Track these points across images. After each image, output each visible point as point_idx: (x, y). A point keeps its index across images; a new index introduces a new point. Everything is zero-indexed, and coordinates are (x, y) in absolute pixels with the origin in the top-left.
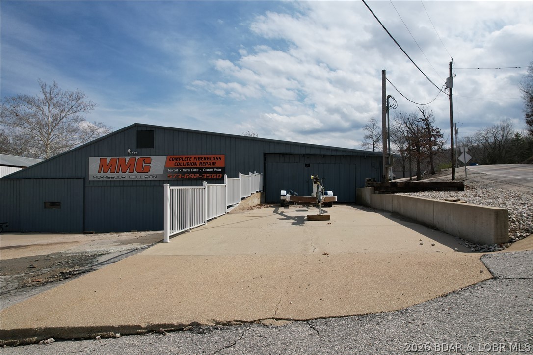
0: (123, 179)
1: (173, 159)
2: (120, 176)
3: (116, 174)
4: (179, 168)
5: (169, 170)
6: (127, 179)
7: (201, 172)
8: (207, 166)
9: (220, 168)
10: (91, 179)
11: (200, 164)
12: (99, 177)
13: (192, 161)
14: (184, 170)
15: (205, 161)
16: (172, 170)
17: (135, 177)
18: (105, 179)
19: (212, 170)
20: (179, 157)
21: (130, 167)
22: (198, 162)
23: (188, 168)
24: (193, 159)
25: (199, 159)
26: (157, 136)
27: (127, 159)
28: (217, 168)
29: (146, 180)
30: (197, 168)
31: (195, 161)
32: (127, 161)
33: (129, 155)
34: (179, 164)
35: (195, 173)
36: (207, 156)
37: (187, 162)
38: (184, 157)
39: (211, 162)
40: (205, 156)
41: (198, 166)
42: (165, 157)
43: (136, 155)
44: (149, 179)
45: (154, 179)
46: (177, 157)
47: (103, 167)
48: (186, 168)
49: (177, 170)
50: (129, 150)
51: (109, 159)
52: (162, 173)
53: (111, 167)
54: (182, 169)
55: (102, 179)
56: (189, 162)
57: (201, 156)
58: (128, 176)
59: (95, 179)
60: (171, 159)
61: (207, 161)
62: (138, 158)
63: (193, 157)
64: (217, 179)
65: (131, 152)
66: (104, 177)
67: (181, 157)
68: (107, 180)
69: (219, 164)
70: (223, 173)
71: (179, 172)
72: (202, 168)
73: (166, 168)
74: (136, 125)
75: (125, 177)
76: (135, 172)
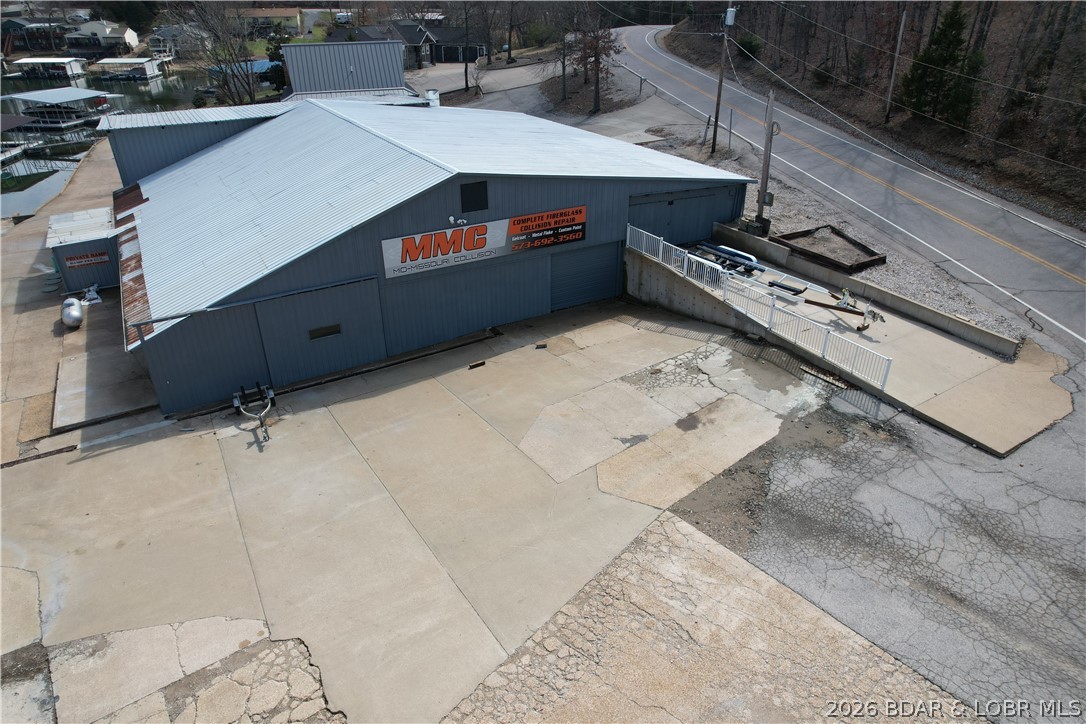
0: (445, 265)
1: (519, 222)
2: (439, 261)
3: (433, 259)
4: (527, 234)
5: (514, 239)
6: (451, 263)
7: (556, 235)
8: (564, 224)
9: (579, 224)
10: (389, 275)
11: (556, 223)
12: (404, 270)
13: (545, 220)
14: (534, 235)
15: (562, 218)
16: (517, 238)
17: (463, 258)
18: (415, 271)
19: (570, 229)
20: (526, 217)
21: (455, 244)
22: (553, 221)
23: (540, 232)
24: (545, 218)
25: (554, 216)
26: (492, 192)
27: (449, 232)
28: (576, 225)
29: (481, 259)
30: (551, 230)
31: (549, 220)
32: (449, 237)
33: (450, 226)
34: (527, 228)
35: (550, 236)
36: (563, 211)
37: (537, 223)
38: (533, 216)
39: (568, 217)
40: (561, 211)
41: (553, 226)
42: (506, 222)
43: (464, 225)
44: (485, 258)
45: (493, 255)
46: (523, 218)
47: (408, 252)
48: (536, 232)
49: (524, 237)
50: (452, 219)
51: (418, 238)
52: (504, 245)
53: (424, 250)
54: (531, 234)
55: (409, 272)
56: (541, 222)
57: (555, 212)
58: (452, 259)
59: (398, 274)
60: (516, 223)
61: (564, 218)
62: (465, 228)
63: (545, 214)
64: (576, 240)
65: (455, 220)
66: (413, 267)
67: (530, 217)
68: (419, 271)
69: (579, 219)
70: (583, 230)
71: (527, 239)
72: (557, 229)
73: (509, 236)
74: (459, 176)
75: (447, 261)
76: (463, 251)
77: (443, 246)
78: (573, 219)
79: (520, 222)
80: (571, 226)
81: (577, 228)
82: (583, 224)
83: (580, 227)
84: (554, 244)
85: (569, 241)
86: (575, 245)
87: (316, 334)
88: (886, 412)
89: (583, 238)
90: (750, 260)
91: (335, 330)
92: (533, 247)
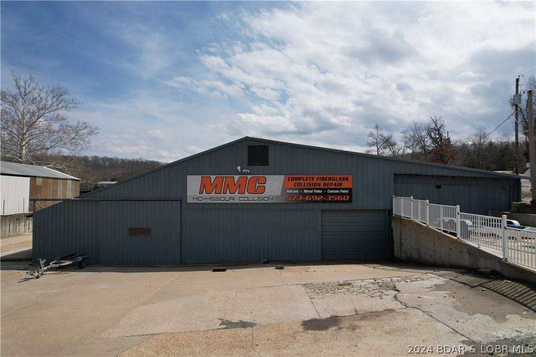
0: (231, 201)
1: (293, 179)
2: (227, 197)
3: (222, 195)
4: (299, 189)
5: (288, 192)
6: (237, 201)
7: (325, 194)
8: (332, 187)
9: (346, 189)
10: (190, 200)
11: (325, 184)
12: (200, 199)
13: (315, 181)
14: (306, 191)
15: (330, 182)
16: (291, 191)
17: (246, 199)
18: (208, 201)
19: (337, 191)
20: (299, 176)
21: (240, 187)
22: (322, 183)
23: (311, 189)
24: (315, 179)
25: (323, 179)
26: (272, 154)
27: (236, 177)
28: (343, 189)
29: (260, 202)
30: (320, 189)
31: (319, 181)
32: (236, 181)
33: (238, 173)
34: (299, 184)
35: (318, 194)
36: (332, 176)
37: (309, 182)
38: (305, 177)
39: (337, 182)
40: (330, 176)
41: (322, 186)
42: (283, 176)
43: (248, 174)
44: (263, 202)
45: (270, 201)
46: (297, 176)
48: (308, 189)
49: (297, 191)
50: (239, 168)
51: (213, 178)
52: (279, 194)
53: (216, 187)
54: (303, 190)
55: (205, 201)
56: (311, 182)
57: (325, 176)
58: (237, 197)
59: (195, 201)
60: (290, 179)
61: (332, 182)
62: (249, 177)
63: (316, 177)
64: (343, 201)
65: (242, 170)
66: (208, 198)
67: (303, 176)
68: (211, 202)
69: (345, 184)
70: (350, 195)
71: (299, 194)
72: (326, 189)
73: (284, 188)
74: (247, 139)
75: (233, 199)
76: (246, 194)
78: (341, 184)
80: (339, 189)
81: (344, 192)
82: (350, 190)
83: (347, 191)
84: (323, 201)
85: (337, 202)
86: (343, 206)
87: (133, 231)
89: (350, 201)
91: (146, 231)
92: (304, 201)
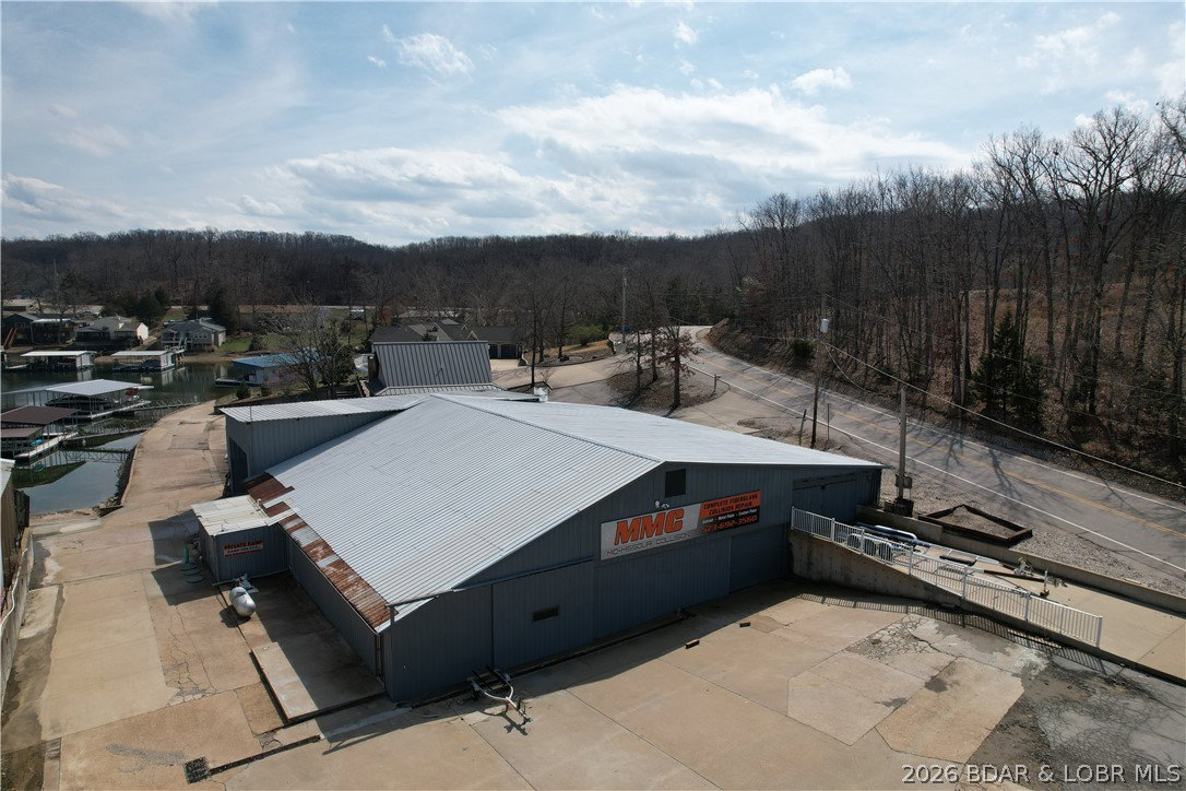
0: (649, 547)
2: (644, 543)
3: (639, 541)
4: (714, 518)
5: (704, 522)
6: (654, 545)
7: (736, 518)
8: (744, 508)
9: (754, 508)
10: (604, 556)
11: (737, 507)
12: (615, 552)
13: (729, 505)
14: (720, 518)
15: (742, 502)
16: (707, 521)
17: (663, 541)
18: (624, 553)
19: (748, 512)
20: (715, 501)
21: (658, 527)
22: (735, 505)
23: (724, 515)
24: (729, 503)
25: (736, 500)
26: (691, 480)
27: (654, 515)
28: (752, 508)
29: (677, 541)
30: (733, 513)
31: (732, 504)
32: (654, 520)
33: (656, 511)
34: (714, 511)
35: (732, 519)
36: (743, 496)
37: (723, 507)
38: (721, 501)
39: (747, 502)
40: (741, 496)
41: (735, 510)
42: (698, 507)
43: (666, 509)
44: (680, 540)
45: (687, 538)
46: (712, 502)
47: (621, 535)
48: (721, 515)
49: (712, 520)
50: (657, 503)
51: (630, 521)
52: (696, 527)
53: (633, 533)
54: (717, 517)
55: (620, 554)
56: (726, 506)
57: (738, 496)
58: (655, 541)
59: (611, 556)
60: (706, 506)
62: (667, 512)
63: (729, 499)
64: (752, 522)
65: (661, 504)
66: (625, 548)
67: (718, 501)
68: (627, 553)
69: (756, 503)
70: (757, 513)
71: (714, 522)
72: (737, 512)
73: (701, 520)
74: (667, 464)
75: (651, 543)
76: (664, 534)
77: (650, 528)
78: (750, 504)
79: (709, 505)
80: (748, 509)
81: (752, 511)
82: (757, 508)
83: (755, 511)
84: (735, 526)
85: (747, 524)
86: (751, 528)
87: (538, 616)
88: (1111, 668)
89: (757, 521)
90: (912, 538)
91: (553, 612)
92: (718, 530)
